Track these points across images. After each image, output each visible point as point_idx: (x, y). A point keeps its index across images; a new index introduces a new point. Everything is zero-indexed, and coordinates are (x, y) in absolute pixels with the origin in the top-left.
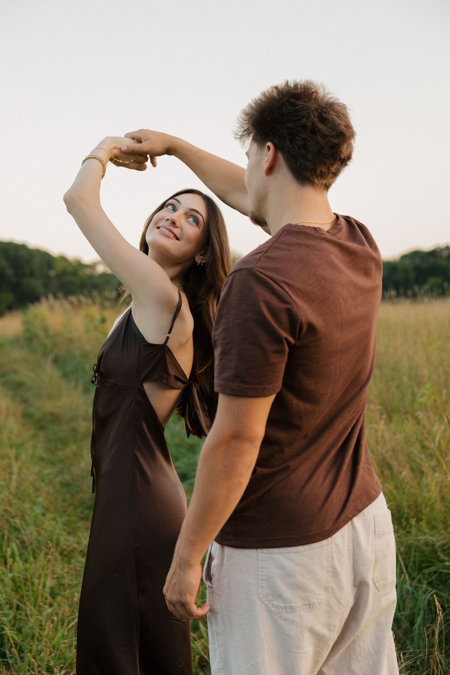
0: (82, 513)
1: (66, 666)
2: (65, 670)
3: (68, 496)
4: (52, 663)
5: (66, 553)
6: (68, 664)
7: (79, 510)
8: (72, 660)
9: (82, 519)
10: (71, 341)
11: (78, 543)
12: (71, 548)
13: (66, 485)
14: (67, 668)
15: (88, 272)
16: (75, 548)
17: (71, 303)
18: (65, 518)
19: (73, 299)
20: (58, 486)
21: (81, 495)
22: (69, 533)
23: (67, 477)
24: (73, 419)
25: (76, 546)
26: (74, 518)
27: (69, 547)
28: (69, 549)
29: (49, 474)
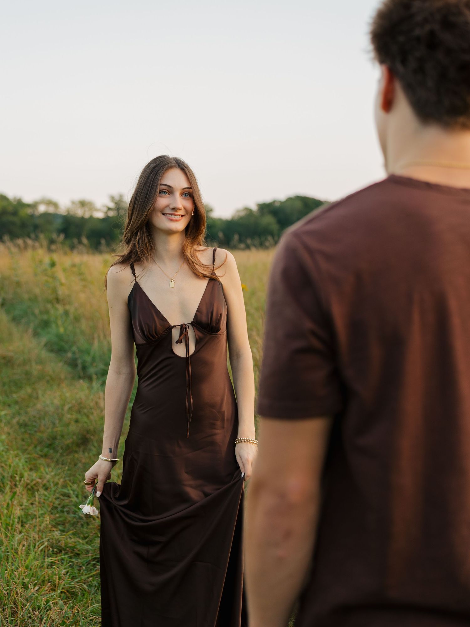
0: (41, 451)
1: (39, 583)
2: (38, 586)
3: (26, 436)
4: (26, 581)
5: (29, 487)
6: (40, 581)
7: (39, 448)
8: (45, 577)
9: (42, 456)
10: (18, 284)
11: (40, 478)
12: (34, 482)
13: (24, 425)
14: (40, 584)
15: (29, 211)
16: (38, 482)
17: (18, 246)
18: (26, 456)
19: (20, 242)
20: (17, 427)
21: (39, 434)
22: (31, 470)
23: (23, 418)
24: (26, 362)
25: (39, 480)
26: (35, 455)
27: (32, 481)
28: (32, 484)
29: (6, 415)
